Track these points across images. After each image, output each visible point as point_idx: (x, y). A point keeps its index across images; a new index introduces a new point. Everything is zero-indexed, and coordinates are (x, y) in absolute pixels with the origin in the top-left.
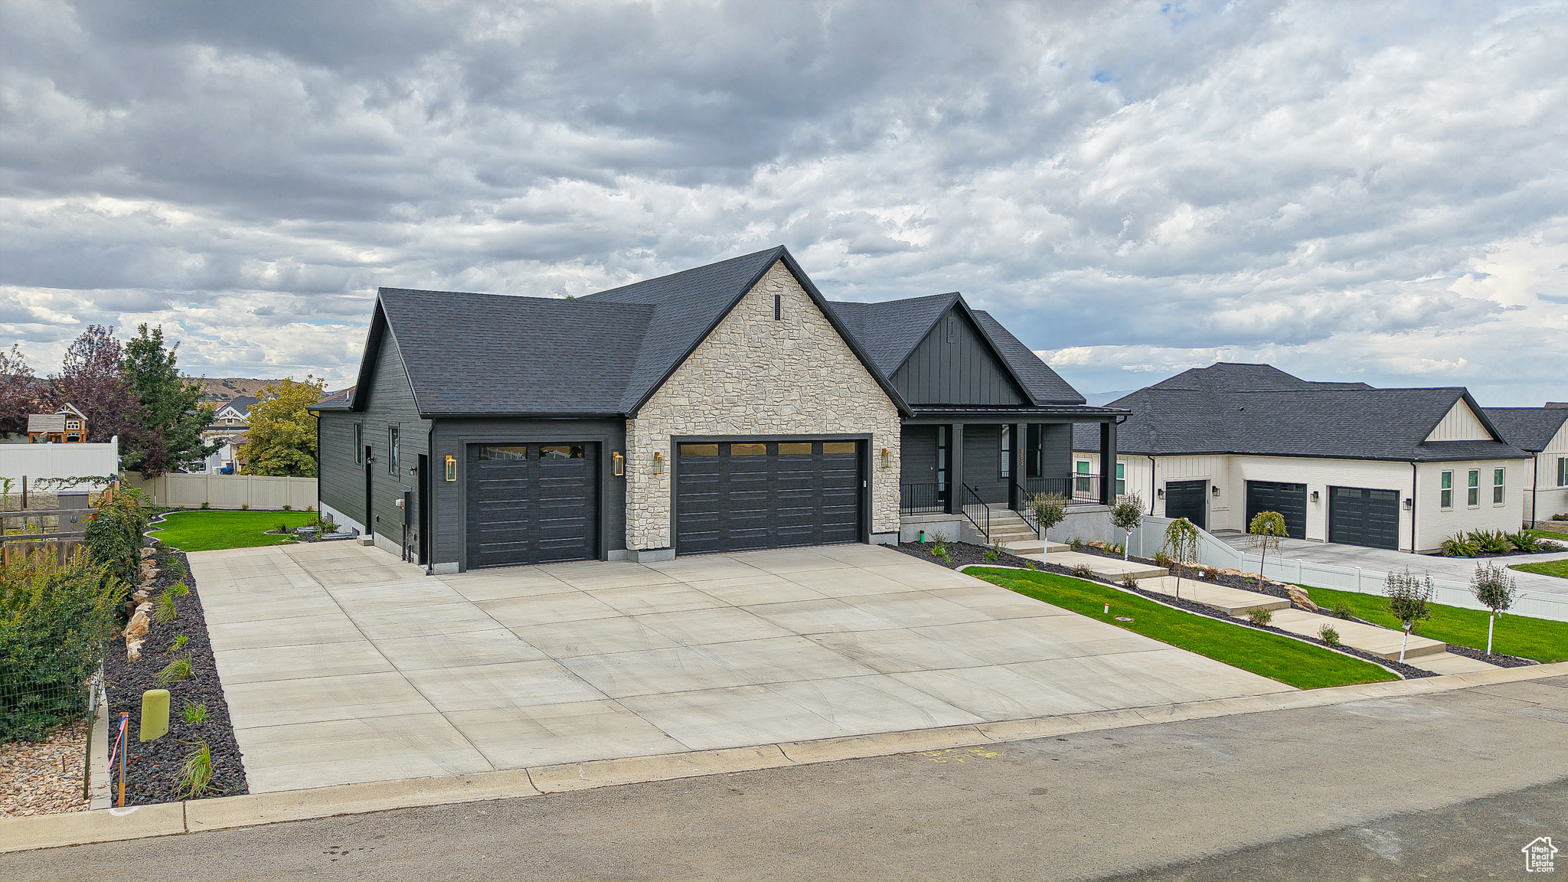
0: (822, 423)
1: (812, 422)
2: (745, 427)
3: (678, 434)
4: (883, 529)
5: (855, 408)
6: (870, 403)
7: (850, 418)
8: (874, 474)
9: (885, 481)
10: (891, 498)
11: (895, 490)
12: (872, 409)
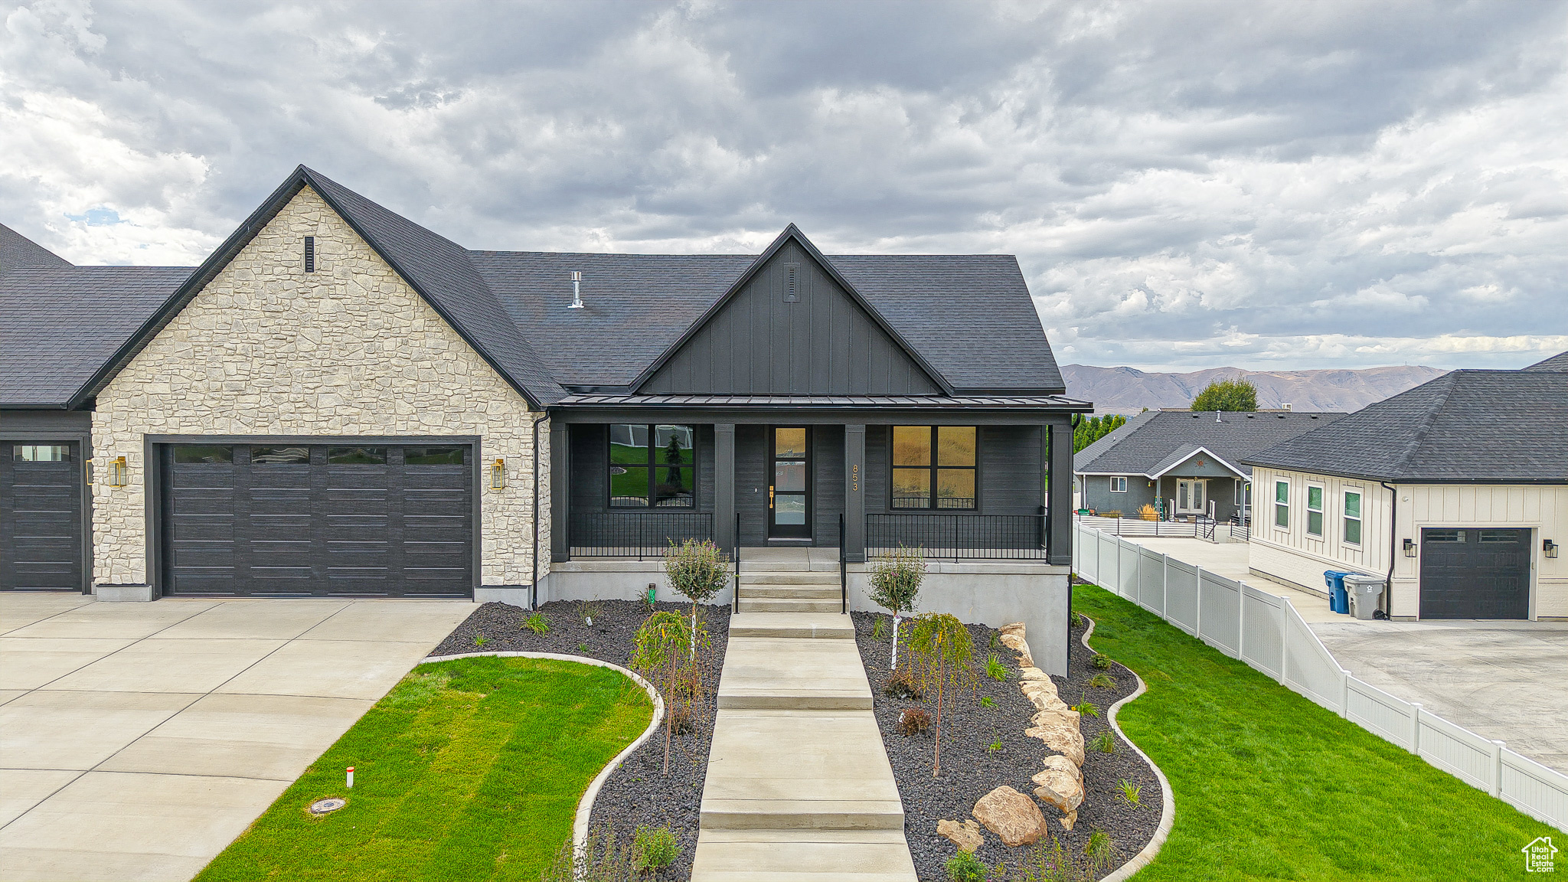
0: (388, 419)
1: (371, 419)
2: (258, 424)
3: (154, 433)
4: (500, 581)
5: (447, 398)
6: (475, 391)
7: (439, 413)
8: (482, 498)
9: (503, 508)
10: (515, 535)
11: (521, 522)
12: (479, 399)
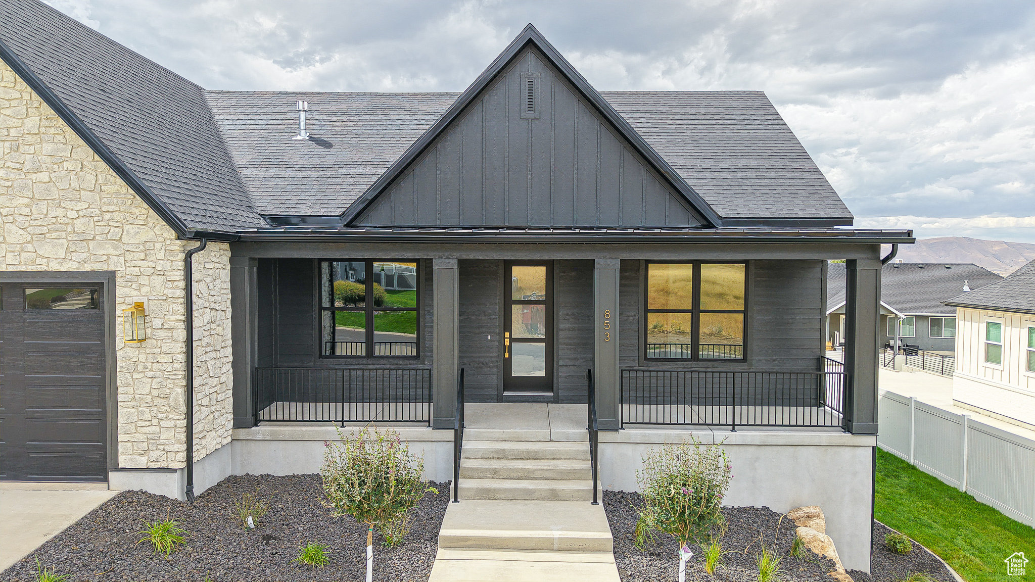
4: (143, 462)
5: (70, 221)
6: (106, 212)
7: (60, 241)
8: (118, 353)
9: (145, 367)
10: (163, 402)
11: (169, 386)
12: (111, 223)
